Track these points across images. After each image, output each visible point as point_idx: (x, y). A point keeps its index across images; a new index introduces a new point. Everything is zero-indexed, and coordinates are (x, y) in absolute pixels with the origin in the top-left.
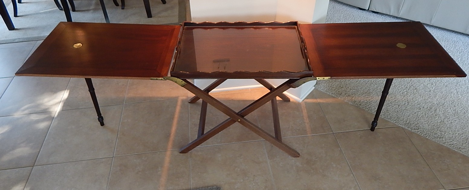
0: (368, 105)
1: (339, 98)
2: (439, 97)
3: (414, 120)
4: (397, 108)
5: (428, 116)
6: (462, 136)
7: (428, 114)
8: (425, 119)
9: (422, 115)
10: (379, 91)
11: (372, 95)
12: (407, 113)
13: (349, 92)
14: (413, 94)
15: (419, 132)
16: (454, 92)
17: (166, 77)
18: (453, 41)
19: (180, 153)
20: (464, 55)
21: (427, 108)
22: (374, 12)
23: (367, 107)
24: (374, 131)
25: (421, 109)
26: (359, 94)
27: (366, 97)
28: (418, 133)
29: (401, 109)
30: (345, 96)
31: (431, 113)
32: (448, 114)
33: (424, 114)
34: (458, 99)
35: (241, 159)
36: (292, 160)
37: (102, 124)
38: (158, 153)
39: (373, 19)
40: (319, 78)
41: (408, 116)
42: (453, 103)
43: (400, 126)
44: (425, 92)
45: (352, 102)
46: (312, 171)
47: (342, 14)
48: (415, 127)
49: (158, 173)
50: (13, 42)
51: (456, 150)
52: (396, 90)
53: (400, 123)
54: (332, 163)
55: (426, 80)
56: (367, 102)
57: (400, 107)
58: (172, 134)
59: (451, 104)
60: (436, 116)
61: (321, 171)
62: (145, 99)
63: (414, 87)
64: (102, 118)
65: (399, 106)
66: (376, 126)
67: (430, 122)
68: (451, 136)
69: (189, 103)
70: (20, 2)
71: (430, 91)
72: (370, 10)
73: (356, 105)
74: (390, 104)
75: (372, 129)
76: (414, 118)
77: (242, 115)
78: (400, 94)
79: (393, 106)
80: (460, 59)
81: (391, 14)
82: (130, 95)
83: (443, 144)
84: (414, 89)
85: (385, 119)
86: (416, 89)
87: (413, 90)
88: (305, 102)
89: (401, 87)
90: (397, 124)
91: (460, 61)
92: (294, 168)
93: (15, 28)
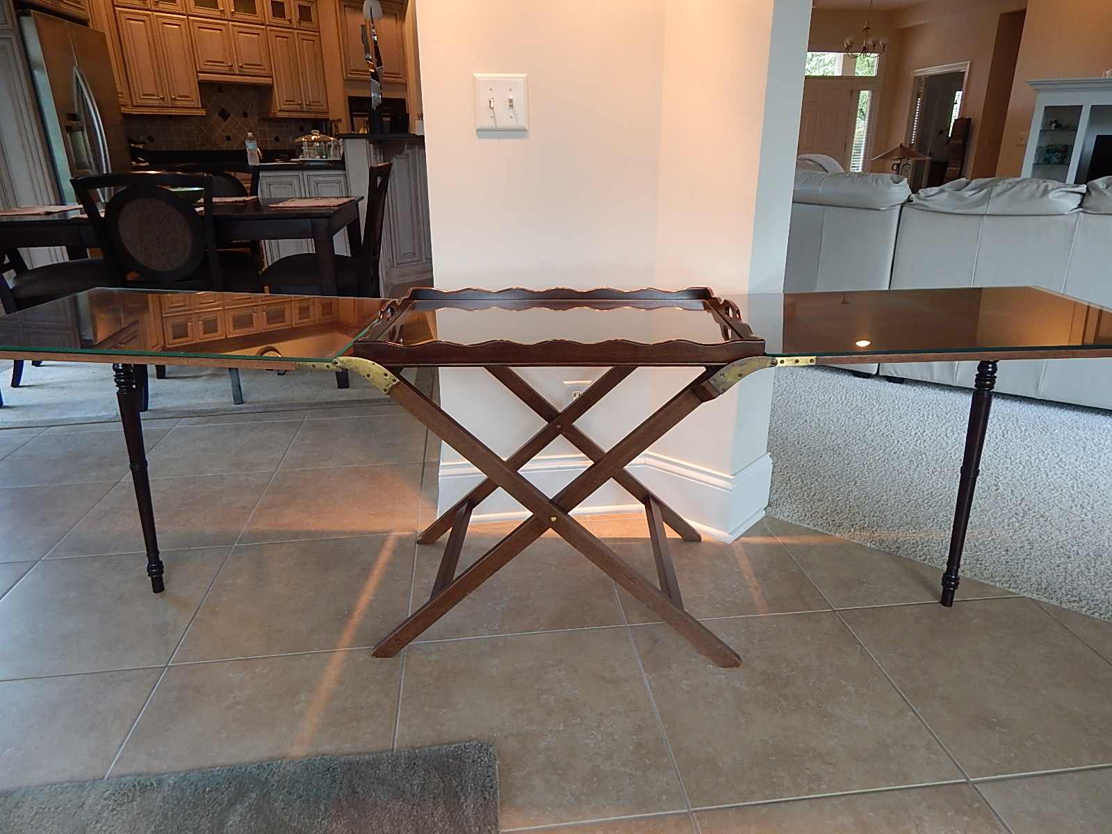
0: (920, 548)
1: (837, 535)
3: (1060, 580)
4: (1004, 556)
7: (1094, 567)
8: (1090, 580)
9: (1078, 570)
11: (925, 529)
12: (1034, 566)
13: (863, 522)
14: (1039, 527)
15: (1084, 609)
19: (374, 655)
21: (1088, 554)
22: (892, 378)
23: (918, 553)
24: (951, 605)
25: (1072, 557)
26: (891, 527)
27: (911, 532)
28: (1084, 612)
29: (1014, 557)
30: (852, 530)
31: (1103, 566)
33: (1084, 569)
35: (560, 671)
36: (721, 676)
37: (158, 587)
38: (308, 656)
40: (782, 362)
41: (1041, 573)
43: (1024, 597)
44: (1071, 522)
45: (874, 542)
46: (784, 703)
48: (1069, 596)
49: (296, 707)
52: (989, 519)
53: (1021, 589)
54: (844, 683)
55: (1063, 500)
56: (917, 542)
57: (1010, 554)
58: (359, 611)
61: (811, 702)
62: (297, 534)
63: (1034, 512)
65: (1007, 551)
66: (956, 587)
69: (419, 542)
71: (1083, 521)
73: (888, 549)
74: (981, 547)
75: (946, 602)
76: (1058, 576)
77: (561, 504)
78: (1001, 526)
79: (993, 552)
81: (936, 381)
82: (255, 527)
84: (1037, 517)
85: (975, 579)
86: (1042, 516)
87: (1034, 519)
88: (743, 544)
89: (999, 513)
90: (1014, 591)
92: (727, 694)
93: (4, 404)
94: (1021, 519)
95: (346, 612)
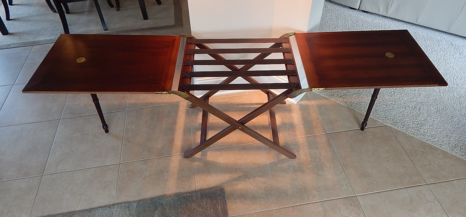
0: (358, 105)
1: (332, 99)
2: (423, 96)
3: (400, 119)
4: (385, 108)
5: (412, 115)
6: (443, 133)
7: (412, 112)
8: (410, 118)
9: (407, 114)
10: (368, 92)
11: (362, 96)
12: (393, 113)
13: (341, 93)
15: (404, 130)
16: (437, 91)
17: (171, 91)
18: (437, 40)
19: (184, 157)
20: (447, 54)
21: (412, 107)
22: (364, 11)
23: (357, 107)
24: (363, 131)
25: (407, 108)
26: (351, 95)
27: (357, 97)
28: (404, 132)
29: (388, 108)
31: (416, 112)
32: (430, 113)
33: (409, 113)
34: (440, 98)
36: (290, 162)
37: (107, 131)
38: (163, 158)
39: (363, 19)
40: (314, 90)
41: (395, 116)
42: (435, 101)
43: (387, 126)
44: (411, 91)
45: (343, 103)
46: (308, 171)
47: (334, 13)
48: (401, 126)
49: (165, 178)
50: (8, 47)
51: (437, 147)
53: (387, 123)
54: (326, 163)
56: (358, 102)
57: (387, 107)
58: (175, 139)
59: (434, 102)
60: (420, 115)
62: (147, 104)
64: (106, 126)
65: (386, 106)
66: (365, 126)
67: (414, 120)
68: (433, 134)
70: (11, 4)
71: (415, 90)
72: (360, 9)
73: (348, 106)
74: (379, 104)
75: (362, 129)
76: (400, 117)
77: (242, 122)
80: (442, 58)
81: (380, 14)
82: (131, 101)
83: (426, 142)
85: (374, 118)
87: (399, 90)
88: (300, 104)
90: (384, 123)
91: (443, 60)
92: (291, 168)
93: (9, 32)
94: (394, 90)
95: (172, 140)
